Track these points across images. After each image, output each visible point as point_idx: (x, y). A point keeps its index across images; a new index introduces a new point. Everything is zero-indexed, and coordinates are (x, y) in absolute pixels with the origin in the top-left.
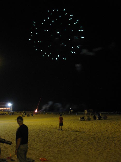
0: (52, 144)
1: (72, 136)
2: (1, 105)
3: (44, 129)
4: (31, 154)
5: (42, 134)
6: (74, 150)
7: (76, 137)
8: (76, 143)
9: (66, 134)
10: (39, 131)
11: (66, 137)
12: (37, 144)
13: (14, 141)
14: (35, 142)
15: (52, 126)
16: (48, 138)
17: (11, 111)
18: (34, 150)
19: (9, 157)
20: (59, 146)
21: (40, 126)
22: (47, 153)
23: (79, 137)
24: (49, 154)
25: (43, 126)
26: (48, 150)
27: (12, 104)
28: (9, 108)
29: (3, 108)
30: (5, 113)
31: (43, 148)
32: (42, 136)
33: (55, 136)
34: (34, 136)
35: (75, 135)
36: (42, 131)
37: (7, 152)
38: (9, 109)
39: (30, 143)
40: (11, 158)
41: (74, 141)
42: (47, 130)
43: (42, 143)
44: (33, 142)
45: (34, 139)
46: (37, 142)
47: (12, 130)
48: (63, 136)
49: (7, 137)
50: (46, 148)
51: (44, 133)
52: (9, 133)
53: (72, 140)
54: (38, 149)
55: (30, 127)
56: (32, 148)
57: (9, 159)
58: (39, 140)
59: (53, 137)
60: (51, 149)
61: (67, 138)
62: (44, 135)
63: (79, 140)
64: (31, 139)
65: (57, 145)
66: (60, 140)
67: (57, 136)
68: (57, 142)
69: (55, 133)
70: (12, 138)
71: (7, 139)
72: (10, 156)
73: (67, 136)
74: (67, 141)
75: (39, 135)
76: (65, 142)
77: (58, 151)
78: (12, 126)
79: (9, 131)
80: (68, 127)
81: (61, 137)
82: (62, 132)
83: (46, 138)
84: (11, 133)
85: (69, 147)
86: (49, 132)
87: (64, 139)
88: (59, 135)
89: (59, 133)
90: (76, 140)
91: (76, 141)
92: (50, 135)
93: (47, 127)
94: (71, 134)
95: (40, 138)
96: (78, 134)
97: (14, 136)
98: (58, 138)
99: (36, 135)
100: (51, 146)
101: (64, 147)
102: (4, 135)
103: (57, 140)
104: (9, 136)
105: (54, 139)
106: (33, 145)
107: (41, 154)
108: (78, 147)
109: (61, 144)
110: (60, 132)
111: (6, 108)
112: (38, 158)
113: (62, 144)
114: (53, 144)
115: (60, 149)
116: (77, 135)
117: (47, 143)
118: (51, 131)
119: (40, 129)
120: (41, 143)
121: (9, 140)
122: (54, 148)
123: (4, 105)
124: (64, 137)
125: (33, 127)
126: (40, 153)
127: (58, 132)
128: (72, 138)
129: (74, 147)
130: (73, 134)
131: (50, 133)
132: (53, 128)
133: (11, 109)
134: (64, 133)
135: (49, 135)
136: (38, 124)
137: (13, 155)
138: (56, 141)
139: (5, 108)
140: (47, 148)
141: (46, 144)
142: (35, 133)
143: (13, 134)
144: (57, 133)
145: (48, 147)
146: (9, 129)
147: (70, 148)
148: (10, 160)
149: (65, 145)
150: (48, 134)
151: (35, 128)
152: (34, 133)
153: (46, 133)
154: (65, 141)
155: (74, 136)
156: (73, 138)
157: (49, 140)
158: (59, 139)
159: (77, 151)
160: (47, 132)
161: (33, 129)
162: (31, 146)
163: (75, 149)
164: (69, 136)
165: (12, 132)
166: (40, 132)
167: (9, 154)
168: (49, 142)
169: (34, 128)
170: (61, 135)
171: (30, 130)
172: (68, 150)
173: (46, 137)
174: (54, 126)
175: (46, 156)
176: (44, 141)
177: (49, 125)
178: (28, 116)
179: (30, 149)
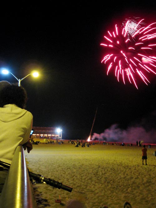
0: (115, 186)
1: (144, 176)
2: (48, 131)
3: (105, 164)
4: (87, 198)
5: (101, 171)
6: (148, 198)
7: (150, 179)
8: (150, 187)
9: (135, 173)
10: (98, 167)
11: (136, 178)
12: (95, 185)
13: (65, 179)
14: (93, 182)
15: (115, 161)
16: (110, 178)
17: (60, 139)
18: (91, 194)
19: (58, 200)
20: (125, 189)
21: (99, 161)
22: (109, 199)
23: (154, 178)
24: (112, 201)
25: (103, 161)
26: (110, 194)
27: (62, 130)
28: (58, 135)
29: (50, 135)
30: (52, 141)
31: (103, 191)
32: (102, 174)
33: (120, 176)
34: (91, 173)
35: (148, 175)
36: (102, 167)
37: (56, 193)
38: (58, 137)
39: (86, 182)
40: (61, 202)
41: (147, 184)
42: (108, 167)
43: (102, 184)
44: (90, 182)
45: (91, 178)
46: (96, 182)
47: (62, 164)
48: (131, 176)
49: (55, 173)
50: (108, 192)
51: (105, 170)
52: (58, 168)
53: (144, 182)
54: (96, 191)
55: (86, 161)
56: (88, 190)
57: (58, 202)
58: (98, 179)
59: (117, 177)
60: (115, 193)
61: (137, 180)
62: (105, 173)
63: (154, 184)
64: (87, 177)
65: (124, 189)
66: (127, 182)
67: (122, 176)
68: (123, 184)
69: (119, 172)
70: (61, 175)
71: (55, 175)
72: (60, 198)
73: (137, 176)
74: (138, 183)
75: (98, 173)
76: (134, 185)
77: (125, 197)
78: (62, 159)
79: (58, 165)
80: (137, 164)
81: (128, 177)
82: (130, 170)
83: (107, 178)
84: (60, 168)
85: (140, 193)
86: (111, 169)
87: (133, 180)
88: (126, 175)
89: (125, 172)
90: (150, 183)
91: (150, 185)
92: (113, 174)
93: (108, 163)
94: (142, 174)
95: (99, 177)
96: (152, 174)
97: (64, 172)
98: (124, 178)
99: (94, 173)
100: (115, 190)
101: (133, 191)
102: (52, 171)
103: (123, 181)
104: (57, 171)
105: (119, 180)
106: (90, 186)
107: (101, 200)
108: (153, 193)
109: (129, 188)
110: (127, 170)
111: (54, 135)
112: (96, 204)
113: (131, 187)
114: (117, 187)
115: (126, 195)
116: (151, 176)
117: (109, 184)
118: (113, 169)
119: (100, 165)
120: (100, 185)
121: (58, 176)
122: (118, 192)
123: (51, 131)
124: (132, 178)
125: (90, 161)
126: (100, 197)
127: (125, 170)
128: (143, 180)
129: (147, 192)
130: (145, 175)
131: (113, 171)
132: (118, 165)
133: (60, 136)
134: (133, 172)
135: (111, 174)
136: (96, 158)
137: (63, 198)
138: (121, 183)
139: (52, 135)
140: (110, 192)
141: (108, 186)
142: (93, 170)
143: (63, 169)
144: (122, 171)
145: (109, 190)
146: (58, 163)
147: (142, 194)
148: (59, 204)
149: (135, 189)
150: (111, 172)
151: (93, 163)
152: (91, 170)
153: (107, 170)
154: (134, 183)
155: (147, 177)
156: (145, 180)
157: (111, 180)
158: (126, 180)
159: (152, 199)
160: (109, 170)
161: (90, 165)
162: (87, 187)
163: (150, 195)
164: (139, 177)
165: (62, 166)
166: (100, 168)
167: (57, 196)
168: (112, 183)
169: (91, 163)
170: (129, 175)
171: (86, 166)
172: (139, 196)
173: (108, 175)
174: (118, 162)
175: (109, 203)
176: (105, 182)
177: (111, 160)
178: (82, 146)
179: (86, 191)
